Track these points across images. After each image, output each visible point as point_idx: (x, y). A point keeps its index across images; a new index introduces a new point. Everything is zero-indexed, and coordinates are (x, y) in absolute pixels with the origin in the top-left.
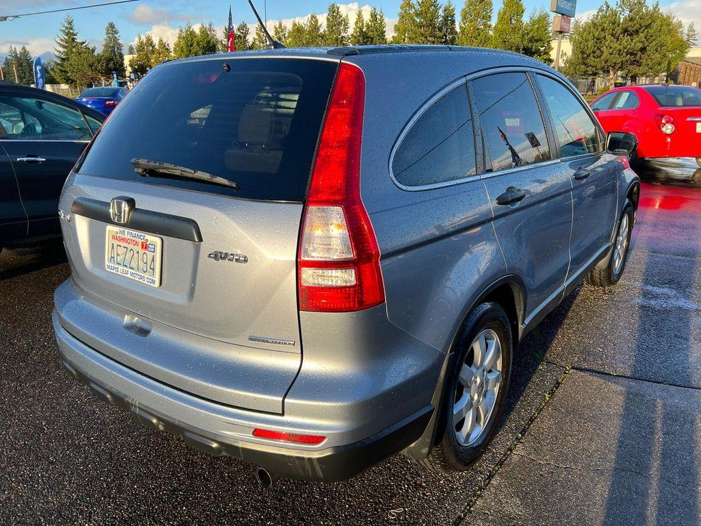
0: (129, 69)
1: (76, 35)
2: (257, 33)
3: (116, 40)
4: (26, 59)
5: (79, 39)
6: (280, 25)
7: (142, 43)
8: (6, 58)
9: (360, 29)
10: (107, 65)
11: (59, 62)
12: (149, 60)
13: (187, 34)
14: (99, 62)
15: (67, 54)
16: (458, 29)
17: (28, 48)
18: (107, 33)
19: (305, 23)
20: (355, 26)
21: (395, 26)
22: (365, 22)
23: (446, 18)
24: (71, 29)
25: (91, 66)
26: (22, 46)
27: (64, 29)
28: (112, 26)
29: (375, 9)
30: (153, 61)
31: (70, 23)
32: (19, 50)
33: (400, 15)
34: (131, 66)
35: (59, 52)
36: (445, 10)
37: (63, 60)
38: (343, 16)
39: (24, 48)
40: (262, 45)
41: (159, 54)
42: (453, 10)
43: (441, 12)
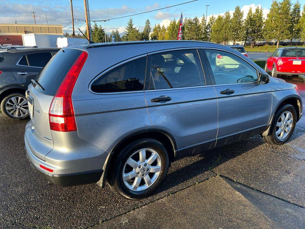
0: (150, 38)
1: (133, 25)
2: (202, 21)
3: (149, 26)
4: (117, 35)
5: (134, 27)
6: (213, 17)
7: (156, 27)
8: (111, 34)
9: (250, 17)
10: (142, 37)
11: (126, 36)
12: (158, 34)
13: (173, 23)
14: (139, 36)
15: (129, 33)
16: (301, 15)
17: (118, 30)
18: (146, 24)
19: (223, 16)
20: (247, 16)
21: (268, 15)
22: (252, 13)
23: (295, 10)
24: (131, 23)
25: (136, 37)
26: (116, 30)
27: (129, 23)
28: (148, 21)
29: (258, 7)
30: (159, 34)
31: (131, 21)
32: (115, 31)
33: (270, 9)
34: (151, 36)
35: (126, 32)
36: (295, 6)
37: (127, 35)
38: (241, 12)
39: (117, 31)
40: (203, 26)
41: (162, 31)
42: (299, 6)
43: (292, 7)
